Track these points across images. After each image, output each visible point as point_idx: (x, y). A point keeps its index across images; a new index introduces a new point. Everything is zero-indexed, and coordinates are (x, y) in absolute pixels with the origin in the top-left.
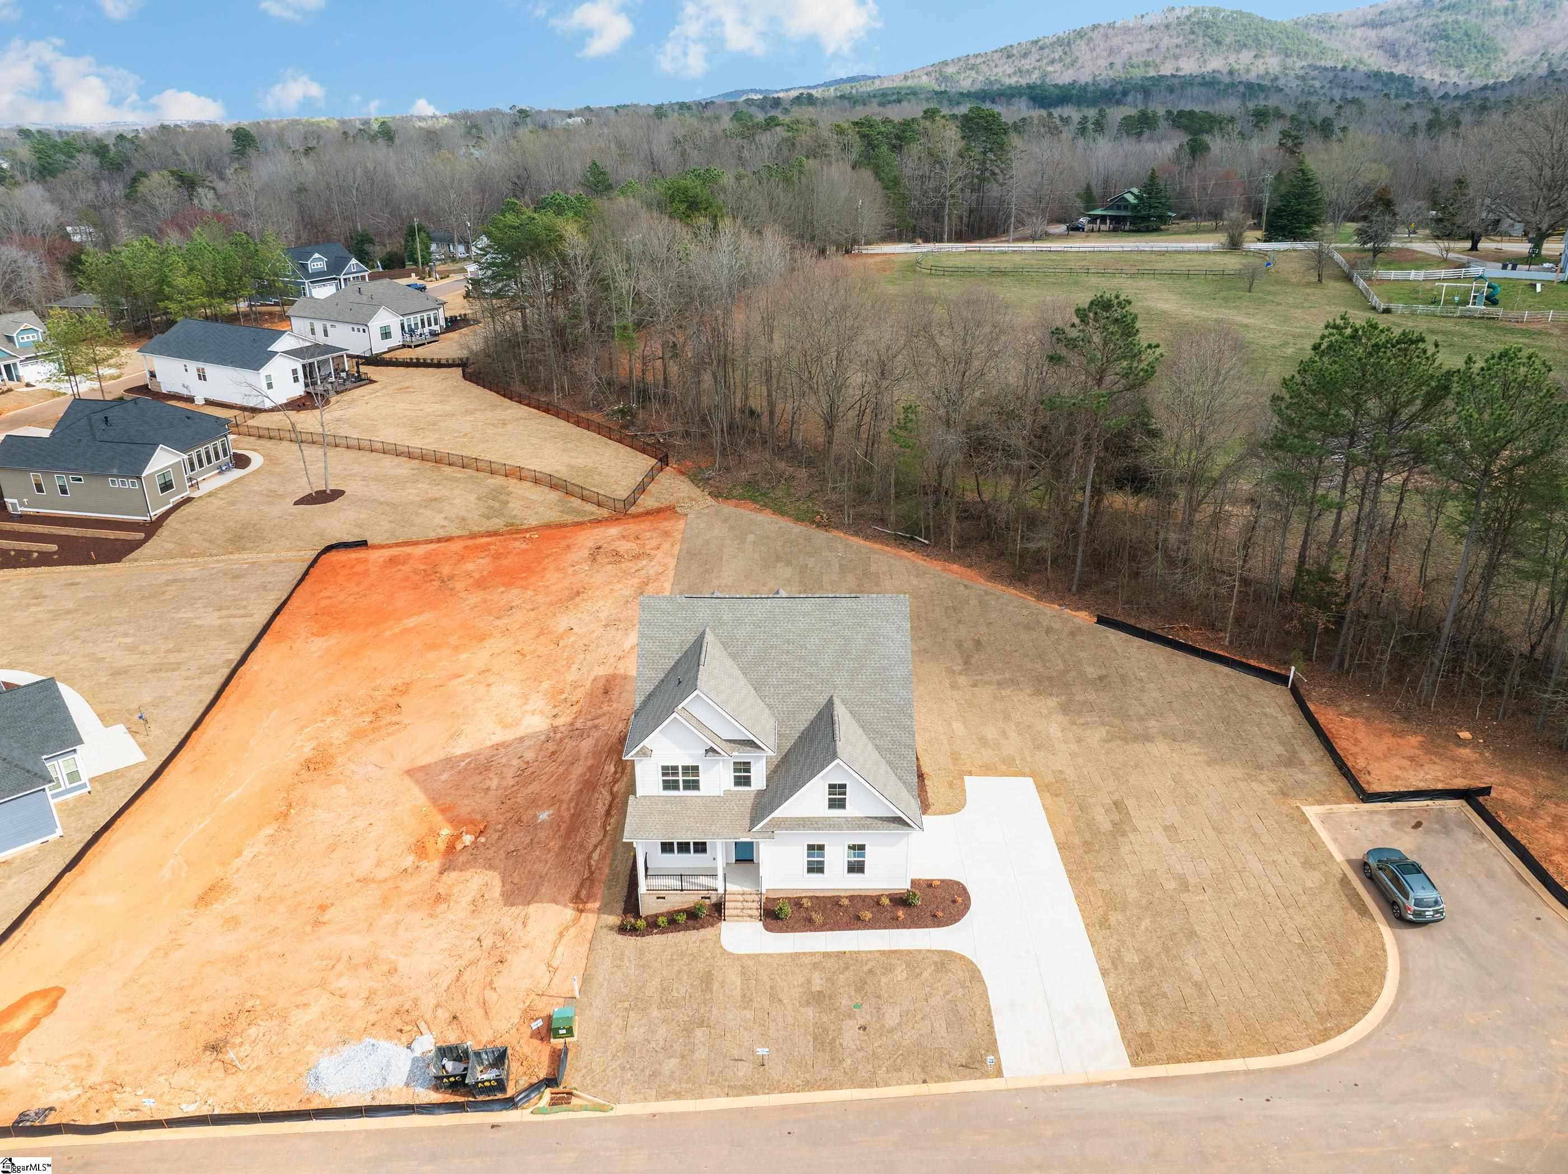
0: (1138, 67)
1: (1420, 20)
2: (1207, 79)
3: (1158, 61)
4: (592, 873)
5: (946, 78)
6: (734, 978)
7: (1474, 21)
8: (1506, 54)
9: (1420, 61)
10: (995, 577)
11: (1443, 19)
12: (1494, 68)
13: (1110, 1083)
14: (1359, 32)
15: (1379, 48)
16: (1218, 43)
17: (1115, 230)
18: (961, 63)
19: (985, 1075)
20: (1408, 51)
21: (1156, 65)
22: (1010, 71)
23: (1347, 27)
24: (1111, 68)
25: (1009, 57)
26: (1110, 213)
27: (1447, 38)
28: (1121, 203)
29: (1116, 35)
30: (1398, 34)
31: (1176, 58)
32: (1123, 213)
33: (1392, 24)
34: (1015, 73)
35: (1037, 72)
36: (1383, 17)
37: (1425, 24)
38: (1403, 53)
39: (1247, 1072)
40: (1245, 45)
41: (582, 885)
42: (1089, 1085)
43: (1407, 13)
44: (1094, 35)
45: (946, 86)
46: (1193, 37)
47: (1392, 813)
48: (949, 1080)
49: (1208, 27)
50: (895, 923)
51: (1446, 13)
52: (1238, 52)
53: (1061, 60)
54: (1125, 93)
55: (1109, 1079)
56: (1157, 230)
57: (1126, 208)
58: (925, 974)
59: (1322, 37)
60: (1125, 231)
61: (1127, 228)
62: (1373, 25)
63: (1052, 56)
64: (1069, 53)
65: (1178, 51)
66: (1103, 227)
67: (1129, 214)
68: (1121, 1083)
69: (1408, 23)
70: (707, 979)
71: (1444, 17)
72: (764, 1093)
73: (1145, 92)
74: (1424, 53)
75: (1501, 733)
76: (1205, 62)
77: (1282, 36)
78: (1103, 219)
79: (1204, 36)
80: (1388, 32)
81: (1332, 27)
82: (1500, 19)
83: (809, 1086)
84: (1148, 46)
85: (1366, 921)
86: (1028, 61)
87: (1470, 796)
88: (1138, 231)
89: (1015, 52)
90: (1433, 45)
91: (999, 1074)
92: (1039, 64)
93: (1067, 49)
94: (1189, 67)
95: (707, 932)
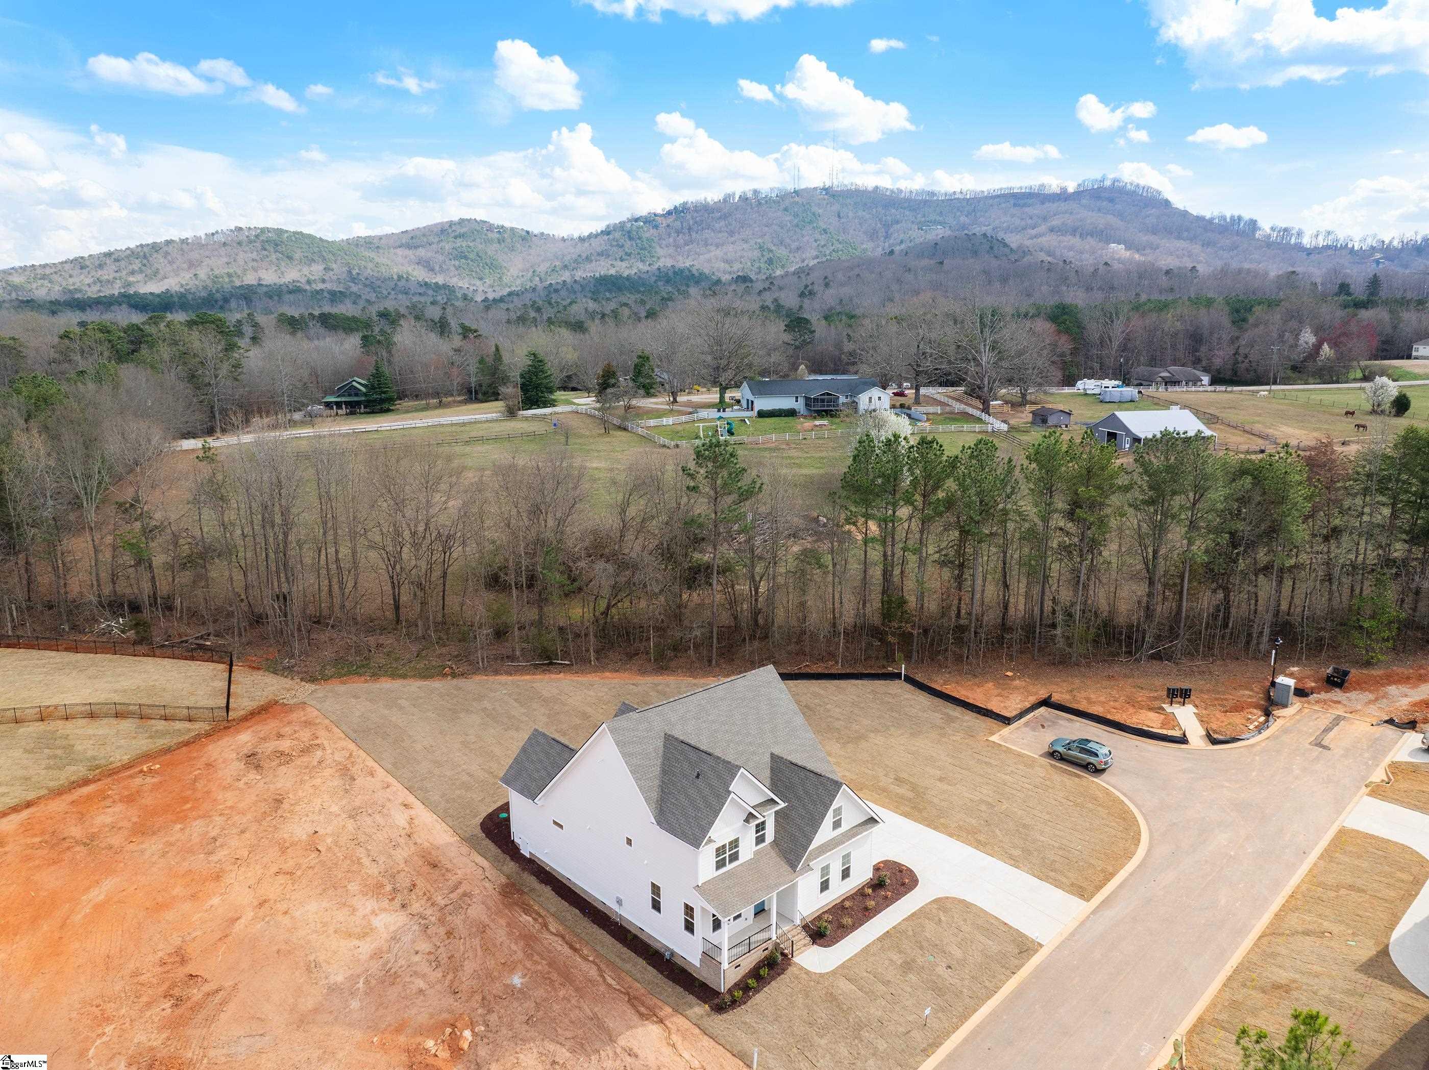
0: (222, 277)
1: (442, 244)
2: (291, 287)
3: (239, 272)
4: (628, 994)
5: (16, 288)
6: (844, 986)
7: (480, 246)
8: (508, 271)
9: (452, 274)
10: (643, 672)
11: (458, 245)
12: (506, 280)
13: (1088, 917)
14: (400, 252)
15: (418, 264)
16: (290, 258)
17: (352, 413)
18: (27, 273)
19: (1036, 951)
20: (441, 267)
21: (239, 276)
22: (88, 281)
23: (389, 248)
24: (197, 279)
25: (82, 268)
26: (343, 399)
27: (466, 258)
28: (351, 390)
29: (192, 250)
30: (429, 254)
31: (255, 270)
32: (356, 399)
33: (422, 246)
34: (95, 283)
35: (118, 281)
36: (414, 241)
37: (447, 248)
38: (437, 268)
39: (1131, 874)
40: (313, 260)
41: (633, 1006)
42: (1083, 923)
43: (431, 239)
44: (170, 249)
45: (18, 295)
46: (265, 253)
47: (1026, 724)
48: (1023, 965)
49: (277, 245)
50: (888, 902)
51: (459, 240)
52: (310, 265)
53: (141, 271)
54: (226, 300)
55: (1084, 916)
56: (388, 411)
57: (356, 395)
58: (943, 918)
59: (372, 255)
60: (361, 413)
61: (362, 410)
62: (409, 247)
63: (131, 267)
64: (148, 265)
65: (255, 264)
66: (340, 412)
67: (363, 398)
68: (1094, 912)
69: (434, 246)
70: (831, 997)
71: (459, 242)
72: (946, 1040)
73: (245, 298)
74: (452, 268)
75: (1021, 667)
76: (282, 273)
77: (342, 253)
78: (339, 405)
79: (276, 252)
80: (421, 252)
81: (378, 247)
82: (496, 245)
83: (964, 1018)
84: (225, 260)
85: (1084, 779)
86: (105, 272)
87: (1046, 703)
88: (373, 412)
89: (88, 263)
90: (457, 263)
91: (1041, 946)
92: (118, 275)
93: (145, 261)
94: (269, 277)
95: (791, 970)
